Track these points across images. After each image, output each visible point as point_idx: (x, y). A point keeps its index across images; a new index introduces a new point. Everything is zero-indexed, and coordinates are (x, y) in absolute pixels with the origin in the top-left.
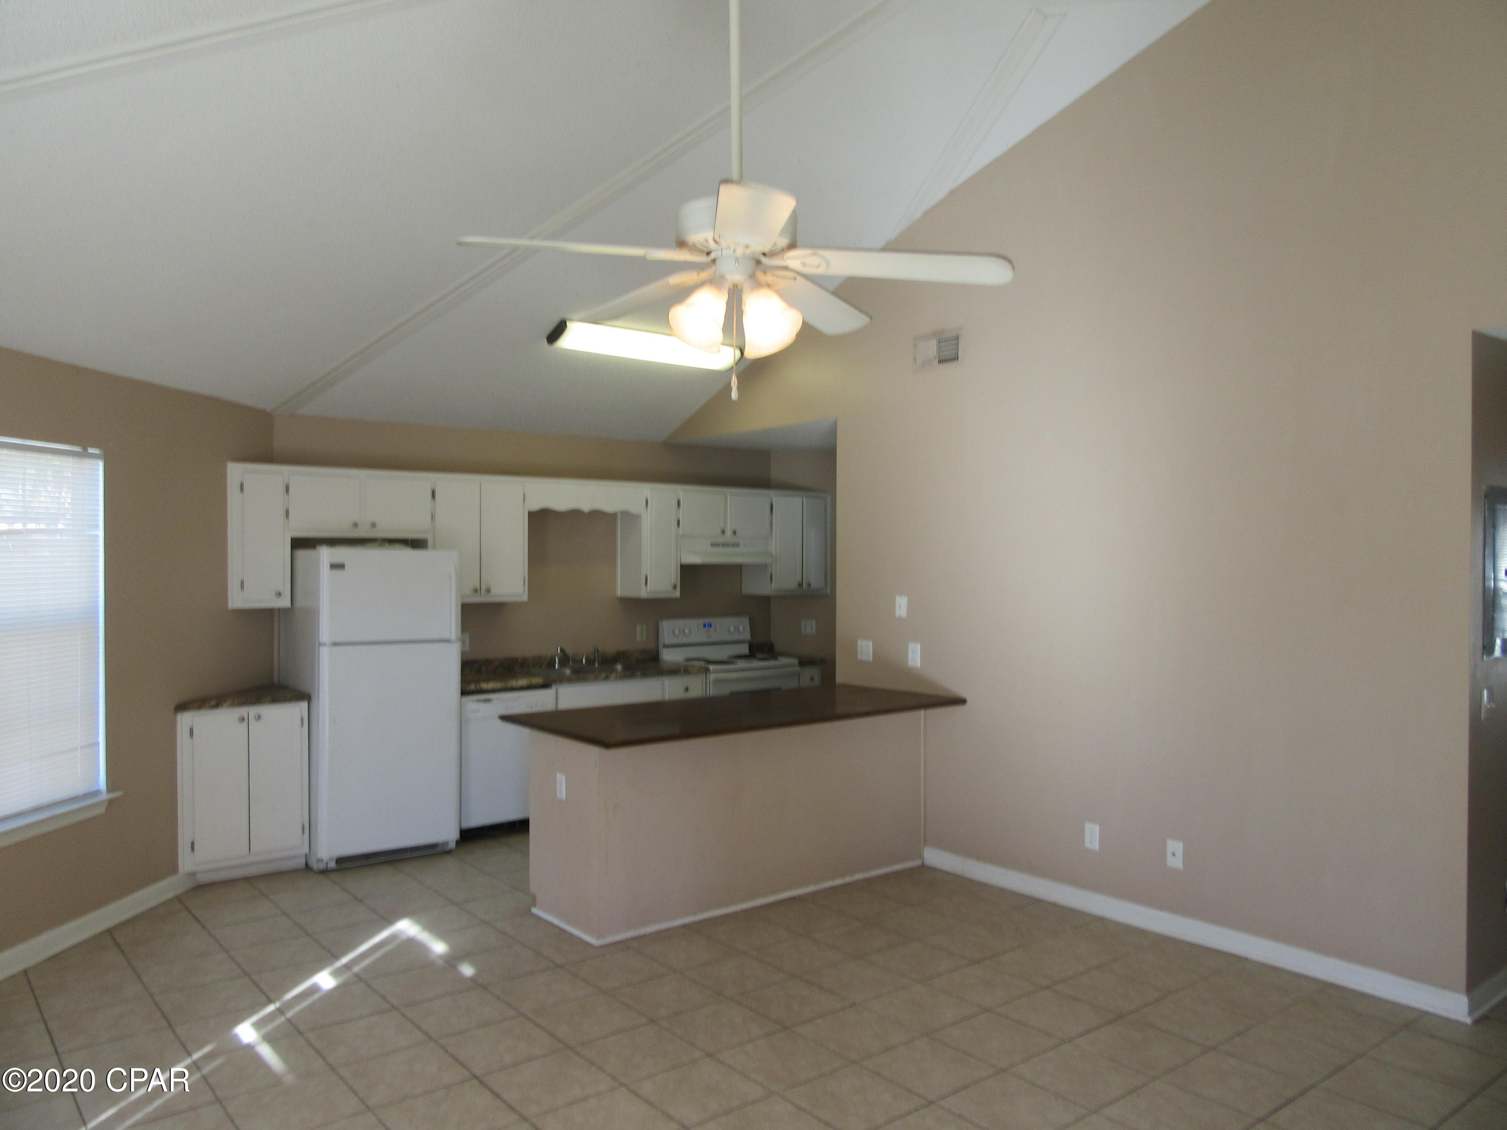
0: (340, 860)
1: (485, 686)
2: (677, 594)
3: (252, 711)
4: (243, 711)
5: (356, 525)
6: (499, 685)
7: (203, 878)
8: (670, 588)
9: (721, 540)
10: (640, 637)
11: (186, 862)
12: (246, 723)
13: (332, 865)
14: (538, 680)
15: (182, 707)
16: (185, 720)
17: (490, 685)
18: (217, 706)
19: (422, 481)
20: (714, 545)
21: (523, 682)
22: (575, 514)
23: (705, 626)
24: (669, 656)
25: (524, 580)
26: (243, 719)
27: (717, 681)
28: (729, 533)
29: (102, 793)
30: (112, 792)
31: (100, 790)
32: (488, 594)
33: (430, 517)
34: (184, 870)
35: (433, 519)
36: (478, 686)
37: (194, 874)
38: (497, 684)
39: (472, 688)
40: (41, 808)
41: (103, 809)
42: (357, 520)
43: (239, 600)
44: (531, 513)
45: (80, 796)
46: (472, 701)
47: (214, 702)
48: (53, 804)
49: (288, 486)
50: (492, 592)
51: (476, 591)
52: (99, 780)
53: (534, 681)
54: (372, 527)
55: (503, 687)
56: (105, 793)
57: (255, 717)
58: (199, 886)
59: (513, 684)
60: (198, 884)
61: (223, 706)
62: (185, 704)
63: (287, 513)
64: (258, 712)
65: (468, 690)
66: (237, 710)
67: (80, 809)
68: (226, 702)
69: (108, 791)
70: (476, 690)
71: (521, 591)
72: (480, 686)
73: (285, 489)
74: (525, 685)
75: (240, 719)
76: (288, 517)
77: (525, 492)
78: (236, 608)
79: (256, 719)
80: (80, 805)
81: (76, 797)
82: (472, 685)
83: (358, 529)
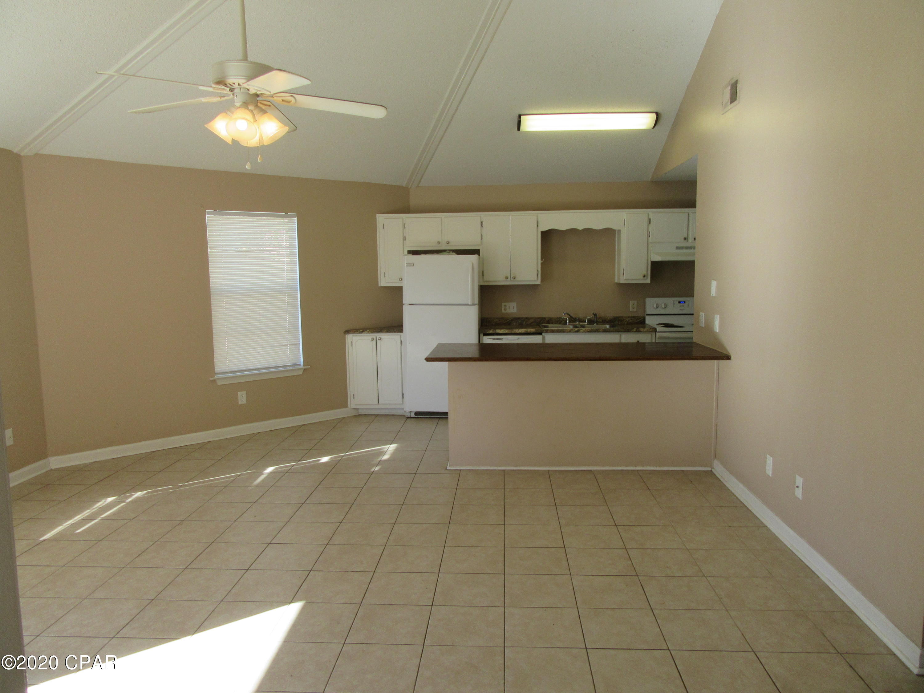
0: (417, 413)
1: (498, 331)
2: (648, 281)
3: (379, 335)
4: (374, 335)
5: (439, 243)
6: (506, 331)
7: (362, 412)
8: (641, 277)
9: (685, 244)
10: (632, 308)
11: (353, 403)
12: (375, 341)
13: (413, 415)
14: (533, 330)
15: (348, 332)
16: (351, 338)
17: (502, 331)
18: (362, 332)
19: (473, 218)
20: (678, 248)
21: (522, 331)
22: (573, 231)
23: (679, 302)
24: (650, 321)
25: (538, 271)
26: (373, 339)
27: (660, 338)
28: (691, 240)
29: (301, 365)
30: (306, 366)
31: (300, 364)
32: (515, 280)
33: (480, 237)
34: (351, 406)
35: (482, 239)
36: (495, 331)
37: (357, 409)
38: (506, 330)
39: (491, 331)
40: (268, 368)
41: (301, 373)
42: (440, 240)
43: (384, 282)
44: (542, 233)
45: (289, 365)
46: (490, 339)
47: (361, 331)
48: (274, 367)
49: (405, 224)
50: (517, 279)
51: (507, 278)
52: (300, 360)
53: (529, 330)
54: (448, 244)
55: (510, 332)
56: (302, 366)
57: (379, 339)
58: (358, 415)
59: (516, 331)
60: (358, 414)
61: (365, 332)
62: (349, 330)
63: (405, 238)
64: (380, 336)
65: (488, 332)
66: (371, 334)
67: (287, 371)
68: (366, 330)
69: (304, 365)
70: (493, 333)
71: (535, 278)
72: (496, 331)
73: (404, 226)
74: (523, 332)
75: (372, 339)
76: (405, 240)
77: (538, 220)
78: (382, 286)
79: (379, 340)
80: (287, 369)
81: (287, 366)
82: (491, 330)
83: (440, 245)
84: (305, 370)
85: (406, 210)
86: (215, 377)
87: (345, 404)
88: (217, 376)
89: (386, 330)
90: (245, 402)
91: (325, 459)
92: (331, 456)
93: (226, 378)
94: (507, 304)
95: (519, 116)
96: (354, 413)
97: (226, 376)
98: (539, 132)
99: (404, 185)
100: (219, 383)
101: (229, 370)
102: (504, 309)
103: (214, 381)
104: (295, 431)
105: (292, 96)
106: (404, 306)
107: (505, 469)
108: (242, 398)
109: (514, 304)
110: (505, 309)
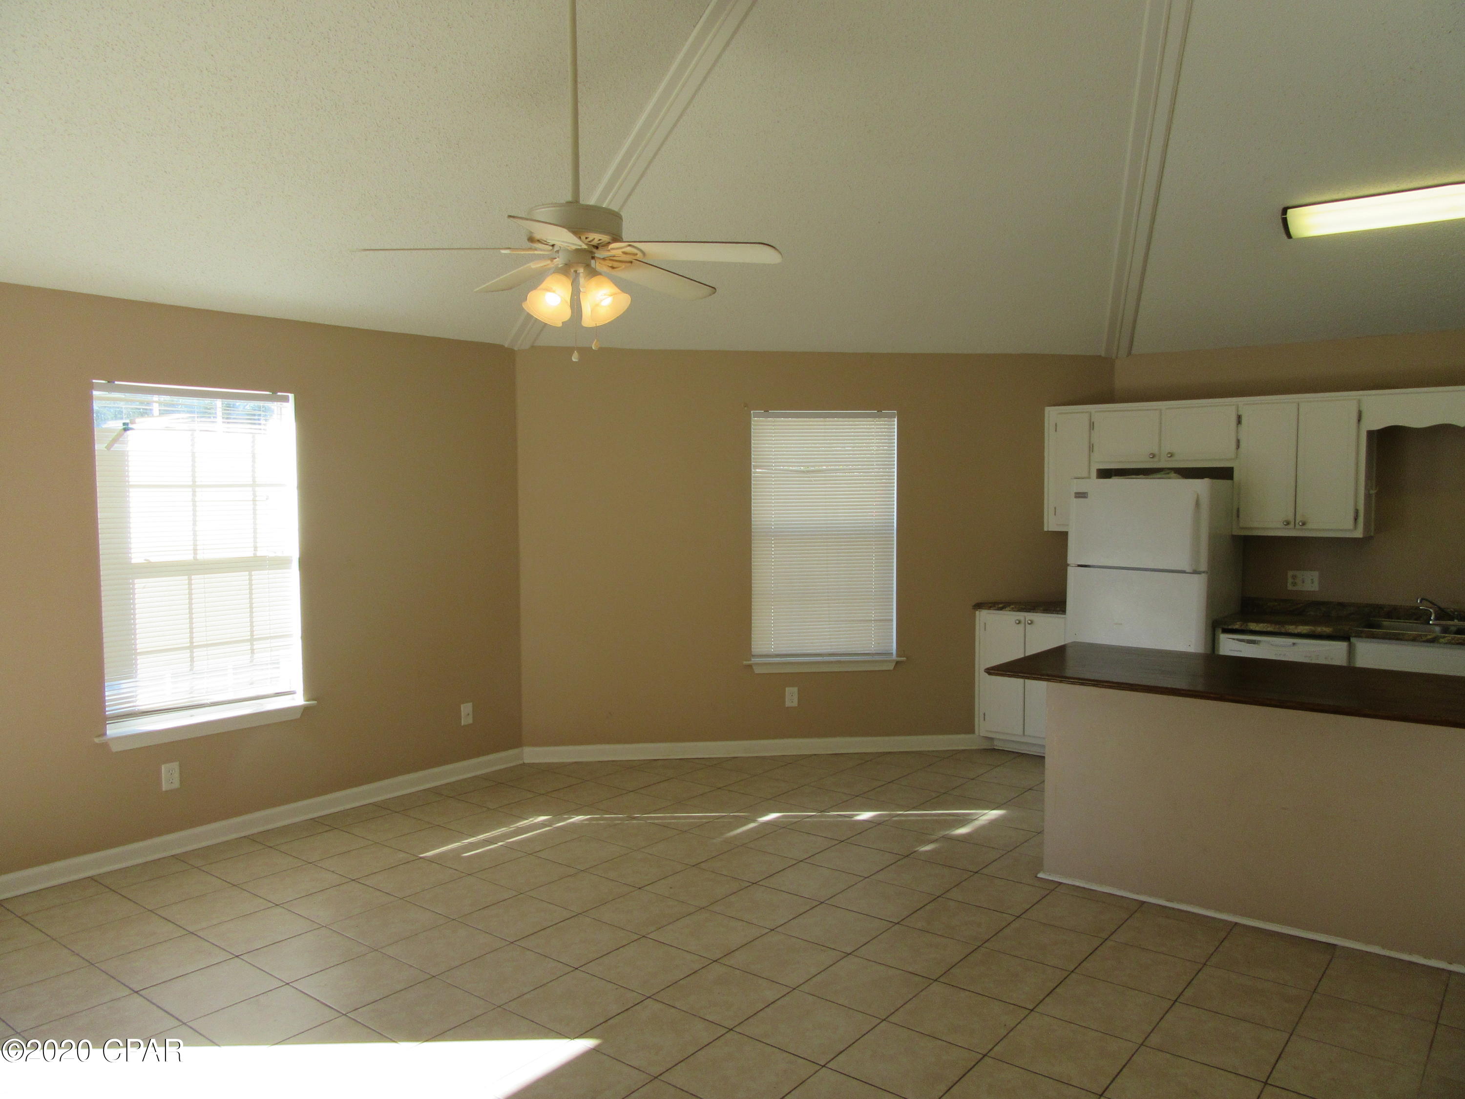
3: (1029, 616)
4: (1021, 615)
5: (1153, 456)
6: (1270, 628)
7: (999, 745)
11: (983, 728)
12: (1022, 625)
14: (1327, 630)
15: (979, 606)
16: (984, 616)
18: (1001, 609)
19: (1222, 409)
25: (1357, 512)
26: (1020, 622)
29: (893, 655)
30: (901, 657)
31: (892, 653)
32: (1304, 527)
33: (1234, 446)
34: (979, 733)
35: (1238, 447)
36: (1245, 625)
37: (991, 739)
38: (1269, 625)
39: (1237, 626)
40: (837, 654)
41: (891, 667)
42: (1155, 450)
43: (1051, 524)
44: (1370, 433)
45: (872, 653)
46: (1234, 639)
47: (1001, 606)
48: (847, 654)
49: (1093, 423)
50: (1309, 526)
51: (1288, 523)
52: (892, 646)
53: (1319, 629)
54: (1170, 457)
55: (1276, 630)
56: (894, 657)
57: (1030, 622)
58: (992, 749)
59: (1289, 629)
60: (992, 747)
61: (1006, 609)
62: (981, 603)
63: (1091, 448)
64: (1032, 618)
65: (1230, 627)
66: (1014, 613)
67: (869, 662)
68: (1010, 606)
69: (898, 655)
70: (1240, 628)
71: (1350, 524)
72: (1247, 625)
73: (1092, 426)
74: (1305, 632)
75: (1017, 622)
76: (1092, 452)
77: (1361, 409)
78: (1050, 530)
79: (1029, 624)
80: (869, 659)
81: (869, 653)
82: (1238, 623)
83: (1156, 459)
84: (897, 663)
85: (1107, 396)
86: (751, 660)
87: (968, 727)
88: (754, 660)
89: (1041, 609)
90: (795, 704)
91: (865, 816)
92: (877, 811)
93: (770, 664)
94: (1298, 573)
95: (1285, 211)
96: (986, 745)
97: (771, 662)
98: (1328, 236)
99: (1103, 354)
100: (758, 670)
101: (774, 653)
102: (1292, 583)
103: (750, 666)
104: (865, 760)
105: (630, 245)
106: (1069, 569)
107: (1147, 901)
108: (791, 697)
109: (1315, 575)
110: (1294, 584)
